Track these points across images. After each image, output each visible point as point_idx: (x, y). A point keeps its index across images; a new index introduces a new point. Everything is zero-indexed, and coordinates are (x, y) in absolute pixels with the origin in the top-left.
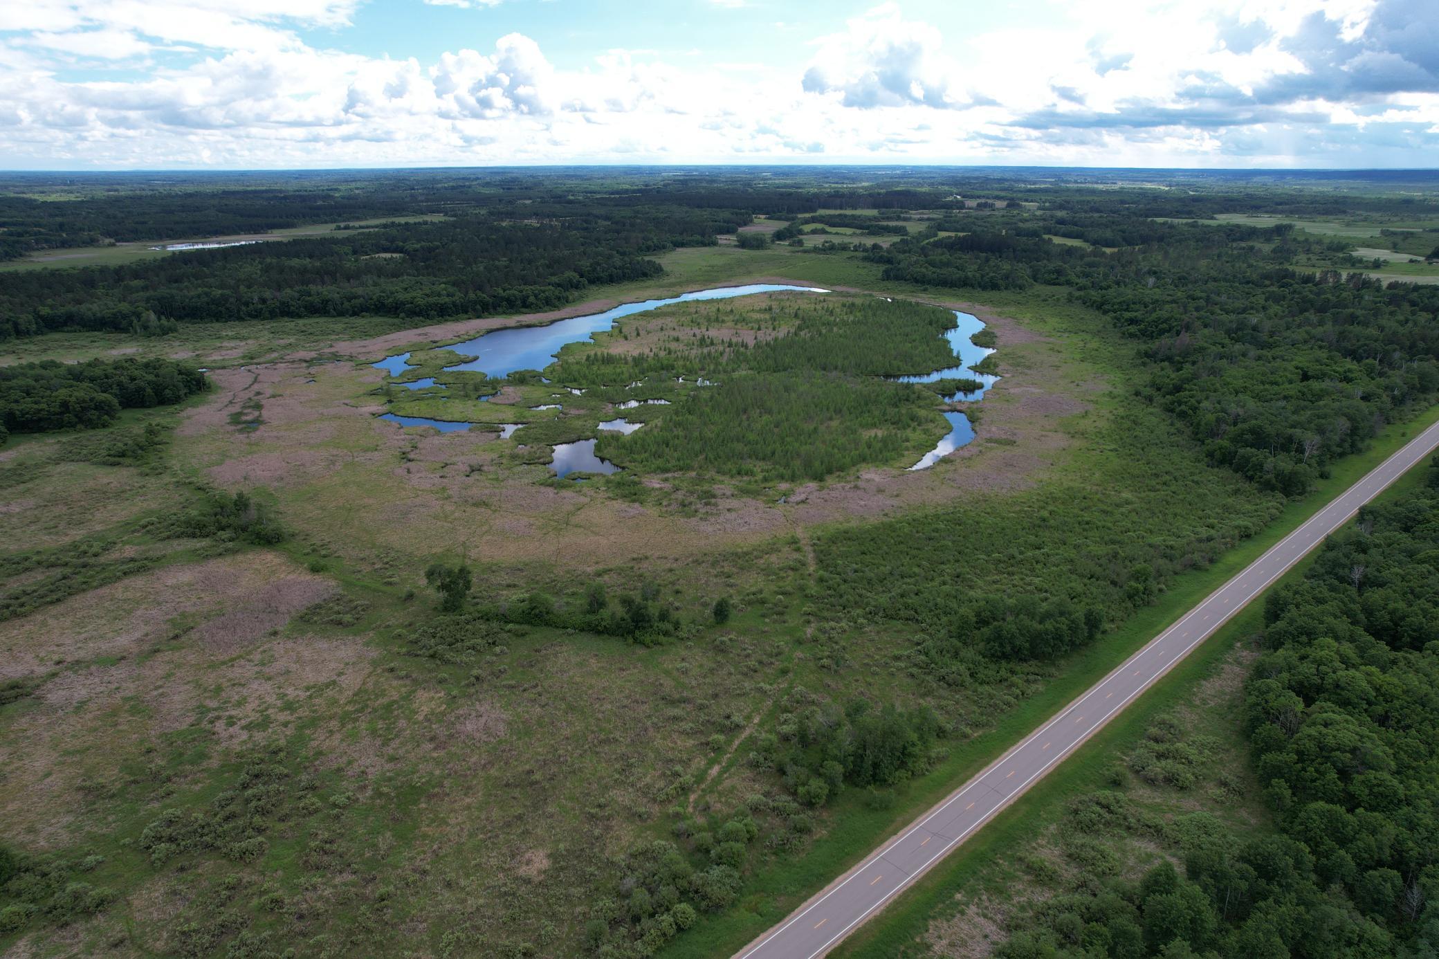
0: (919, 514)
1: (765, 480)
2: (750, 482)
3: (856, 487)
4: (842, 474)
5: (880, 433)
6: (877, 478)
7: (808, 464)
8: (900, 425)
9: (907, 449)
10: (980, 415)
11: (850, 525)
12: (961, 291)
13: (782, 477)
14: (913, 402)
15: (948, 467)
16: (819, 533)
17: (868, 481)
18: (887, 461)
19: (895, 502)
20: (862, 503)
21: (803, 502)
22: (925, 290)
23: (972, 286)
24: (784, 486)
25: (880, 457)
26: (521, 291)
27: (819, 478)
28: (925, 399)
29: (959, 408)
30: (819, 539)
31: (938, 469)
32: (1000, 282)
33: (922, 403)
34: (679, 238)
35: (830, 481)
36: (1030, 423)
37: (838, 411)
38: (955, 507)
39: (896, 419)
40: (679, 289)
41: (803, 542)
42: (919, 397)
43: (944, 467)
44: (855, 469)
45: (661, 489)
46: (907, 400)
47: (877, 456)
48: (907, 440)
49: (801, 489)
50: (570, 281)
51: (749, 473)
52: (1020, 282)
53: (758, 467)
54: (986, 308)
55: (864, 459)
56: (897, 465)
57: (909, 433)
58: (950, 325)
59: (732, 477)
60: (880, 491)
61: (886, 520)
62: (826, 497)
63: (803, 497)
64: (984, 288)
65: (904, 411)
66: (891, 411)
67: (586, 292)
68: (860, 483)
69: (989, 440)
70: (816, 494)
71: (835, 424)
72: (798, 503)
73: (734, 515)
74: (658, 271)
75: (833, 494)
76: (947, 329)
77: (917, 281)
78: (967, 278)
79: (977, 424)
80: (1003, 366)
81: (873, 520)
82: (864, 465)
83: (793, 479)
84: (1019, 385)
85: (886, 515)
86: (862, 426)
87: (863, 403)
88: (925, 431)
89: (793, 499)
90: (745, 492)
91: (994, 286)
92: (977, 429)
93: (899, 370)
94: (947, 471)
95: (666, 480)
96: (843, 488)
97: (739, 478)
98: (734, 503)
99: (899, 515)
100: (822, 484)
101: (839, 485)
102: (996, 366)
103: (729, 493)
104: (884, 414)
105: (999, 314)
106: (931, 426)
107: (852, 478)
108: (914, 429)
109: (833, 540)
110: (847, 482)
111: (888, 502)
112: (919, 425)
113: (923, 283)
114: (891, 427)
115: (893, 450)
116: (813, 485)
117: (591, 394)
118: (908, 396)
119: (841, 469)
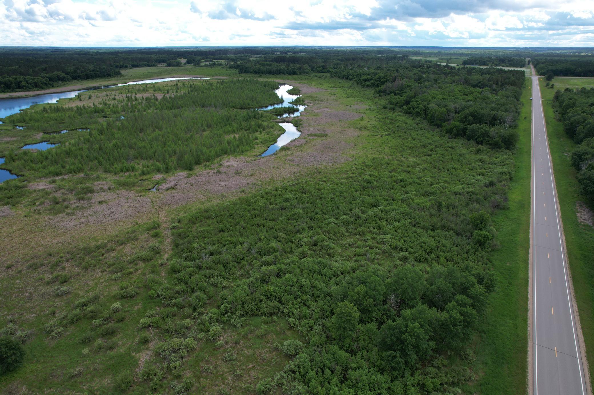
0: (270, 188)
1: (143, 173)
2: (130, 176)
3: (219, 172)
4: (208, 164)
5: (237, 136)
6: (235, 164)
7: (181, 158)
8: (251, 130)
9: (257, 144)
10: (301, 123)
11: (211, 204)
12: (278, 76)
13: (158, 171)
14: (259, 119)
15: (287, 152)
16: (181, 215)
17: (229, 166)
18: (243, 152)
19: (250, 180)
20: (223, 184)
21: (172, 188)
22: (261, 76)
23: (284, 73)
24: (158, 177)
25: (238, 150)
27: (189, 168)
28: (266, 117)
29: (287, 120)
30: (179, 221)
31: (280, 154)
33: (264, 119)
34: (135, 63)
35: (198, 169)
36: (332, 125)
37: (209, 126)
38: (298, 180)
39: (248, 127)
40: (127, 81)
41: (165, 226)
42: (262, 116)
43: (284, 153)
44: (219, 159)
45: (44, 190)
46: (255, 118)
47: (235, 149)
48: (256, 138)
49: (173, 178)
51: (133, 169)
53: (140, 165)
54: (293, 81)
55: (225, 152)
56: (249, 154)
57: (257, 134)
58: (275, 87)
59: (116, 174)
60: (238, 173)
61: (243, 196)
62: (193, 182)
63: (173, 184)
64: (290, 74)
65: (253, 123)
66: (244, 124)
68: (222, 169)
69: (311, 135)
70: (185, 180)
71: (206, 133)
72: (167, 190)
73: (104, 206)
74: (118, 74)
75: (199, 179)
76: (274, 89)
77: (256, 73)
78: (280, 69)
79: (300, 127)
80: (306, 102)
81: (232, 198)
82: (226, 156)
83: (167, 170)
84: (318, 108)
85: (243, 191)
86: (225, 132)
87: (225, 120)
88: (268, 133)
89: (164, 186)
90: (123, 185)
91: (294, 73)
92: (301, 130)
93: (249, 105)
94: (287, 155)
95: (54, 182)
96: (208, 174)
97: (122, 174)
98: (109, 196)
99: (254, 191)
100: (191, 172)
101: (205, 172)
102: (303, 101)
103: (106, 187)
104: (240, 125)
105: (299, 83)
106: (271, 130)
107: (216, 166)
108: (261, 132)
109: (193, 221)
110: (212, 169)
111: (245, 181)
112: (263, 130)
113: (259, 73)
114: (245, 132)
115: (247, 144)
116: (183, 174)
117: (30, 128)
118: (255, 115)
119: (208, 160)
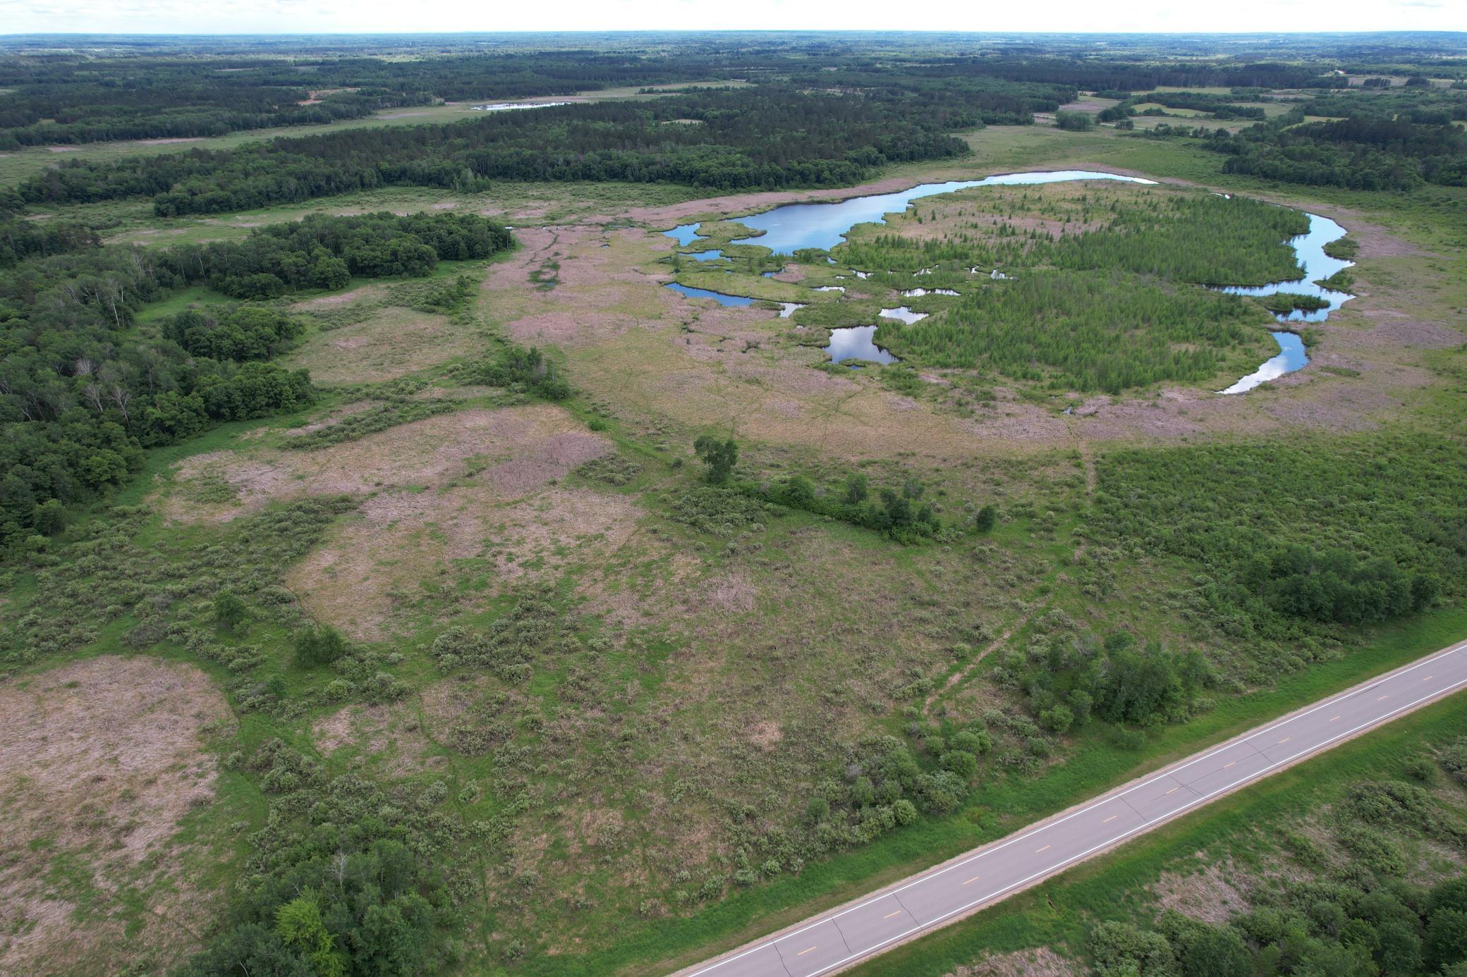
0: (1223, 444)
1: (1053, 387)
2: (1035, 388)
3: (1155, 406)
4: (1141, 389)
5: (1191, 348)
6: (1181, 398)
7: (1103, 375)
8: (1217, 342)
9: (1222, 369)
10: (1320, 339)
11: (1142, 446)
12: (1320, 190)
13: (1071, 386)
14: (1237, 317)
15: (1268, 394)
16: (1105, 451)
17: (1170, 400)
18: (1195, 380)
19: (1198, 427)
20: (1160, 424)
21: (1091, 415)
22: (1275, 187)
23: (1338, 184)
24: (1073, 396)
25: (1188, 375)
26: (816, 165)
27: (1113, 390)
28: (1253, 314)
29: (1293, 328)
30: (1103, 457)
31: (1256, 396)
32: (1376, 180)
33: (1248, 319)
34: (990, 114)
35: (1126, 395)
36: (1384, 354)
37: (1147, 320)
38: (1269, 441)
39: (1214, 334)
40: (983, 171)
41: (1086, 458)
42: (1245, 312)
43: (1264, 394)
44: (1157, 385)
45: (938, 384)
46: (1231, 314)
47: (1184, 374)
48: (1223, 360)
49: (1092, 401)
50: (868, 157)
51: (1036, 378)
52: (1404, 181)
53: (1047, 373)
54: (1352, 212)
55: (1168, 375)
56: (1206, 385)
57: (1226, 351)
58: (1299, 230)
59: (1016, 379)
60: (1182, 412)
61: (1183, 445)
62: (1119, 412)
63: (1092, 409)
64: (1353, 186)
65: (1224, 326)
66: (1209, 325)
67: (883, 169)
68: (1159, 402)
69: (1326, 369)
70: (1108, 408)
71: (1140, 333)
72: (1085, 416)
73: (1013, 420)
74: (964, 150)
75: (1127, 410)
76: (1294, 234)
77: (1265, 175)
78: (1332, 173)
79: (1313, 349)
80: (1359, 282)
81: (1169, 444)
82: (1167, 382)
83: (1084, 389)
84: (1377, 307)
85: (1185, 440)
86: (1171, 338)
87: (1176, 313)
88: (1246, 352)
89: (1081, 410)
90: (1029, 397)
91: (1368, 185)
92: (1312, 354)
93: (1226, 279)
94: (1266, 399)
95: (945, 376)
96: (1140, 405)
97: (1024, 382)
98: (1014, 408)
99: (1200, 442)
100: (1116, 398)
101: (1135, 402)
102: (1351, 282)
103: (1010, 397)
104: (1200, 328)
105: (1368, 220)
106: (1254, 346)
107: (1152, 395)
108: (1234, 348)
109: (1120, 460)
110: (1145, 399)
111: (1189, 426)
112: (1240, 343)
113: (1273, 177)
114: (1207, 343)
115: (1205, 368)
116: (1105, 398)
117: (877, 279)
118: (1232, 309)
119: (1141, 384)
